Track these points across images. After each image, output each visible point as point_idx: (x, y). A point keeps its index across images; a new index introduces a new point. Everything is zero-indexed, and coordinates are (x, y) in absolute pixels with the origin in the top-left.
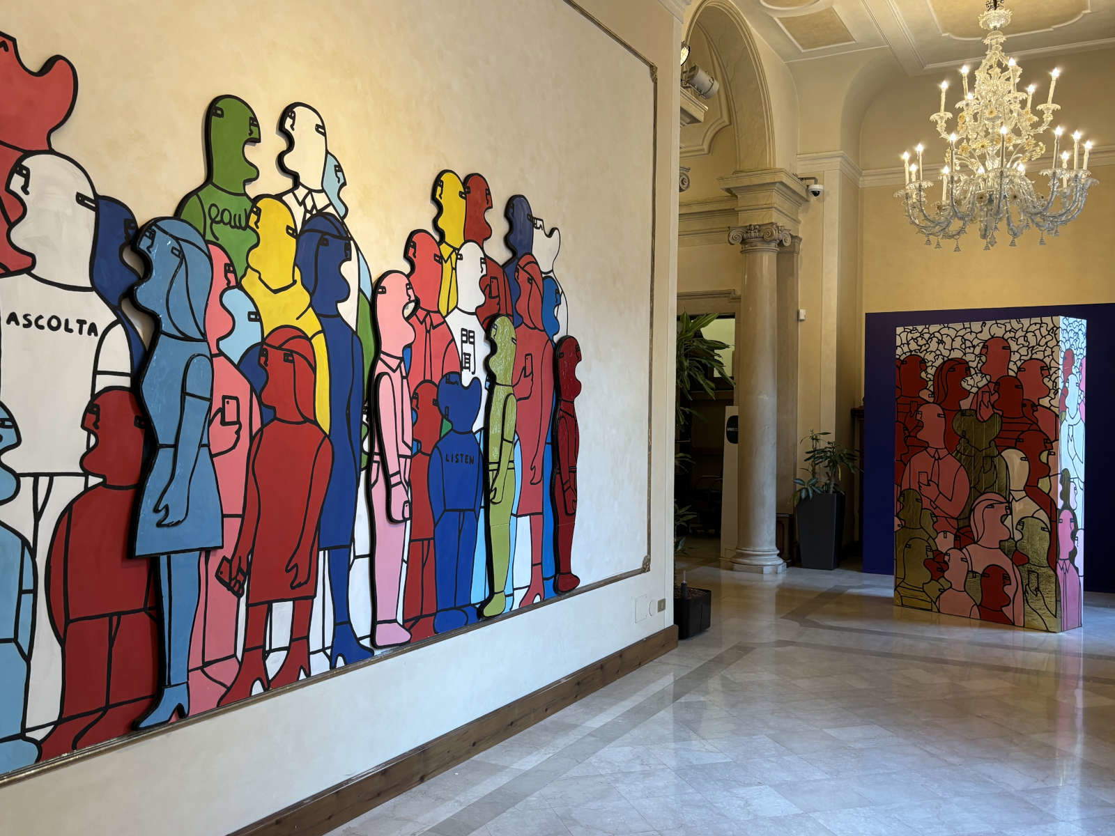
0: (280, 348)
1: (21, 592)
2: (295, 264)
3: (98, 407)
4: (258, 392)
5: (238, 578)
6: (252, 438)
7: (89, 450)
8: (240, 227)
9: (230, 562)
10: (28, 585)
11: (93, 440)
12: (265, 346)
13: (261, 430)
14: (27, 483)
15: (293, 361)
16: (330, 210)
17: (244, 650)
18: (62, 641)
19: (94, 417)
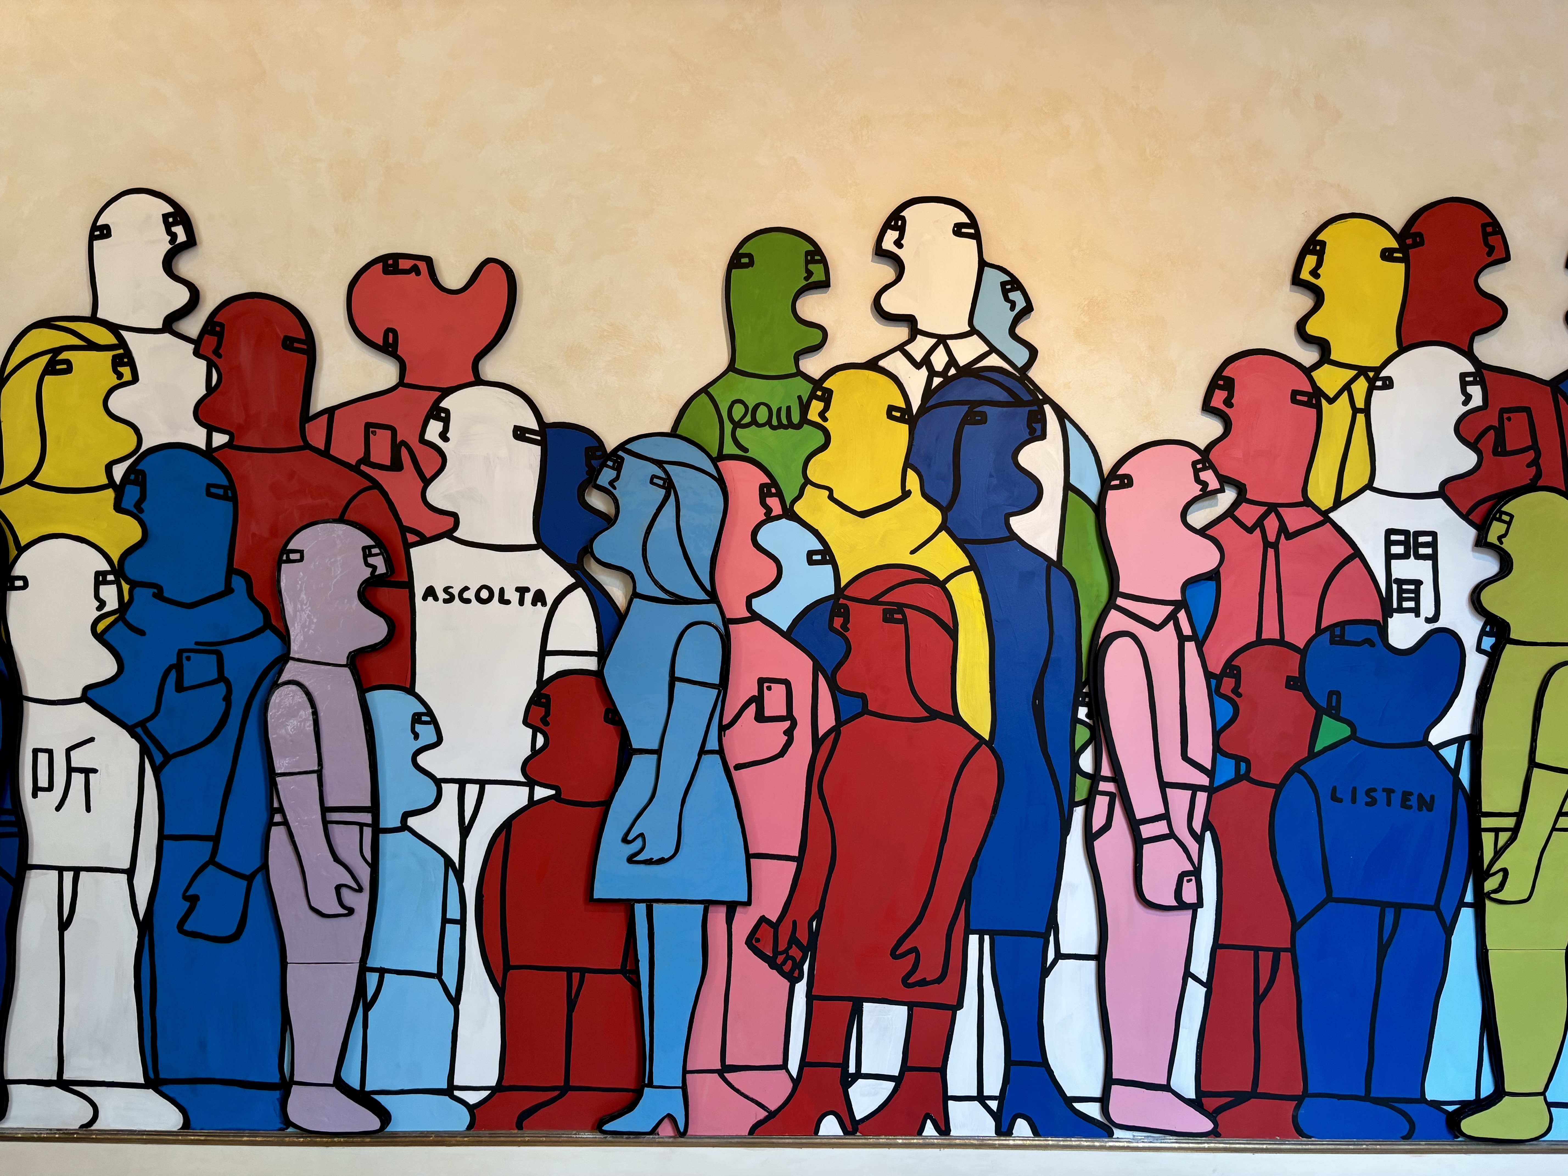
0: (875, 601)
1: (445, 921)
2: (907, 465)
3: (548, 697)
4: (829, 672)
5: (791, 952)
6: (817, 742)
7: (535, 752)
8: (791, 425)
9: (775, 926)
10: (454, 912)
11: (540, 741)
12: (842, 601)
13: (835, 730)
14: (450, 791)
15: (904, 621)
16: (993, 360)
17: (804, 1063)
18: (500, 989)
19: (542, 711)
